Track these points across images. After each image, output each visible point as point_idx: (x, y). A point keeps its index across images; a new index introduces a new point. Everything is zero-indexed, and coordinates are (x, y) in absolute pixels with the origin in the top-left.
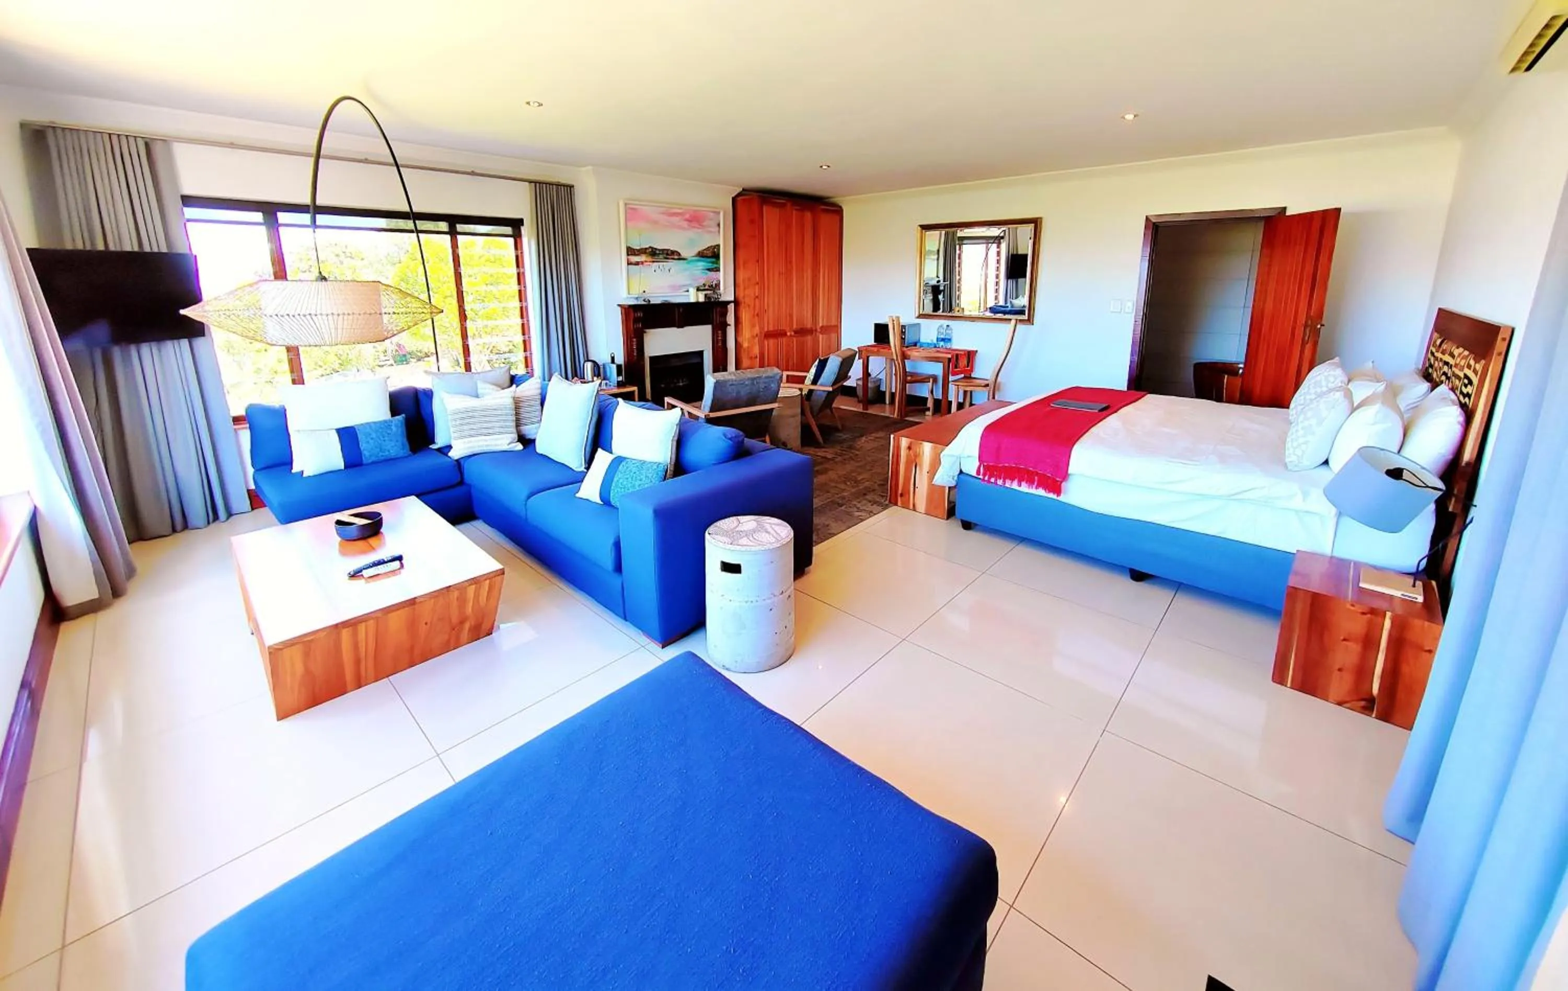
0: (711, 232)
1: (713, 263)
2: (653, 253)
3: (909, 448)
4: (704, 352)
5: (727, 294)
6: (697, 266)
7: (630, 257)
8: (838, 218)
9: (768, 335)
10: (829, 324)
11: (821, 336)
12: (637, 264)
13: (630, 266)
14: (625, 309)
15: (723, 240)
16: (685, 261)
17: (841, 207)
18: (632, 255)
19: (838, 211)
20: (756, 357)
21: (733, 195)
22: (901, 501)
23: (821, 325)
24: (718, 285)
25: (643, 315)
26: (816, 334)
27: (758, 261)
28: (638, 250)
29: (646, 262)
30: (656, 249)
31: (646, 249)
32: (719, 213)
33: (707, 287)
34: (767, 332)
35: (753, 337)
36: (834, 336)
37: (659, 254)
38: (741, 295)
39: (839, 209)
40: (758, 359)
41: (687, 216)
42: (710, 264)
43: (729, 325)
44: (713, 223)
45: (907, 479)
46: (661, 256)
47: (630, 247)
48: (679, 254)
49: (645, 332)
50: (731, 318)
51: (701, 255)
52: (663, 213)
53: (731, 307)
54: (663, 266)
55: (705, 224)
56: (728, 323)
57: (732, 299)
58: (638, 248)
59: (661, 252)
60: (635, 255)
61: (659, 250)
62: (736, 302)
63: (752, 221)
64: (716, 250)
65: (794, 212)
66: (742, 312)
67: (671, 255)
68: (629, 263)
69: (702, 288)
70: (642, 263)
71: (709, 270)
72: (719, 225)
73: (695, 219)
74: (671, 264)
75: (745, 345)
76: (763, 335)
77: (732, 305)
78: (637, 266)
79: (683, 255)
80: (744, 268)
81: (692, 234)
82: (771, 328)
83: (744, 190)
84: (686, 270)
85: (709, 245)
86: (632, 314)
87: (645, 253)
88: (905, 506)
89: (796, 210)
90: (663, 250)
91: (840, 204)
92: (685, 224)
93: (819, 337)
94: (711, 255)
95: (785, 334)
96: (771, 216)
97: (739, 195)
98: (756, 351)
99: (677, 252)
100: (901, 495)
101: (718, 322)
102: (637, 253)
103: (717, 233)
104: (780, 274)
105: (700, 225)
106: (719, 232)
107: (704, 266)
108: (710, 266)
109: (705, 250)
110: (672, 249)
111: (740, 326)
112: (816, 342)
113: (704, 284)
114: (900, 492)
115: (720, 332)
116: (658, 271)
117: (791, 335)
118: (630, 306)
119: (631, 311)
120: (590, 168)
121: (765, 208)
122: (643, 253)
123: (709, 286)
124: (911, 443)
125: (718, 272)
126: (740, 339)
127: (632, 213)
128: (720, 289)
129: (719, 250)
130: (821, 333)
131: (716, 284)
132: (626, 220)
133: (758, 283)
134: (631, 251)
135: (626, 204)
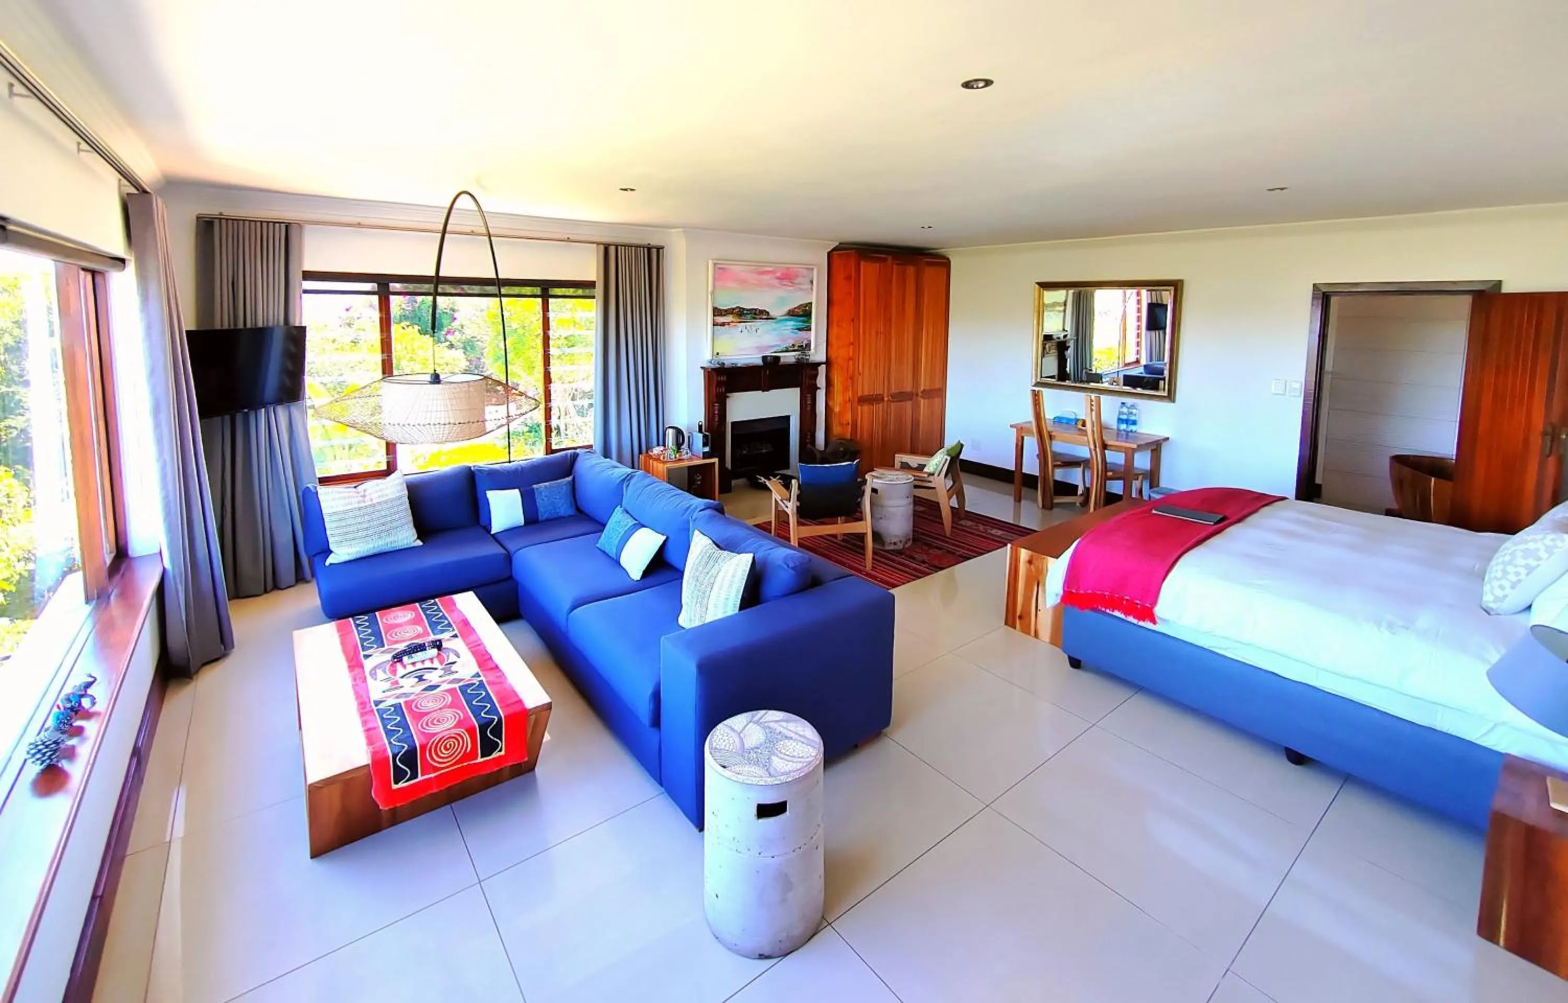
0: (801, 289)
1: (803, 322)
2: (741, 314)
3: (1030, 562)
4: (791, 418)
5: (818, 354)
6: (786, 326)
7: (716, 318)
8: (944, 270)
9: (863, 400)
10: (932, 387)
11: (922, 401)
12: (723, 324)
13: (716, 327)
14: (709, 372)
15: (817, 298)
16: (774, 321)
17: (948, 259)
18: (719, 315)
19: (944, 263)
20: (848, 424)
21: (829, 250)
22: (1020, 624)
23: (922, 389)
24: (808, 346)
25: (727, 378)
26: (917, 399)
27: (853, 320)
28: (726, 311)
29: (732, 322)
30: (744, 309)
31: (734, 309)
32: (812, 269)
33: (796, 348)
34: (861, 397)
35: (845, 402)
36: (937, 401)
37: (747, 314)
38: (833, 355)
39: (945, 261)
40: (850, 426)
41: (778, 274)
42: (801, 324)
43: (819, 388)
44: (807, 280)
45: (1027, 599)
46: (749, 316)
47: (716, 308)
48: (768, 313)
49: (728, 397)
50: (821, 381)
51: (792, 314)
52: (751, 272)
53: (822, 369)
54: (751, 326)
55: (796, 282)
56: (818, 386)
57: (824, 359)
58: (725, 308)
59: (749, 312)
60: (721, 315)
61: (747, 310)
62: (828, 363)
63: (848, 278)
64: (807, 308)
65: (895, 266)
66: (834, 374)
67: (759, 314)
68: (715, 324)
69: (791, 349)
70: (728, 324)
71: (800, 329)
72: (812, 282)
73: (787, 277)
74: (759, 324)
75: (837, 409)
76: (856, 399)
77: (824, 366)
78: (722, 327)
79: (772, 314)
80: (838, 326)
81: (781, 292)
82: (866, 393)
83: (840, 244)
84: (775, 330)
85: (801, 303)
86: (715, 377)
87: (732, 313)
88: (1026, 630)
89: (897, 264)
90: (752, 309)
91: (948, 256)
92: (776, 282)
93: (920, 401)
94: (803, 314)
95: (883, 399)
96: (869, 271)
97: (833, 250)
98: (848, 417)
99: (765, 311)
100: (1020, 617)
101: (807, 384)
102: (723, 314)
103: (810, 291)
104: (877, 333)
105: (792, 283)
106: (812, 289)
107: (793, 325)
108: (800, 325)
109: (795, 308)
110: (760, 308)
111: (831, 388)
112: (916, 407)
113: (793, 345)
114: (1018, 613)
115: (809, 395)
116: (745, 331)
117: (889, 400)
118: (713, 369)
119: (714, 373)
120: (681, 230)
121: (862, 263)
122: (729, 314)
123: (798, 346)
124: (1032, 557)
125: (809, 332)
126: (831, 403)
127: (721, 272)
128: (810, 350)
129: (811, 308)
130: (922, 397)
131: (806, 345)
132: (714, 279)
133: (852, 344)
134: (717, 312)
135: (715, 264)
